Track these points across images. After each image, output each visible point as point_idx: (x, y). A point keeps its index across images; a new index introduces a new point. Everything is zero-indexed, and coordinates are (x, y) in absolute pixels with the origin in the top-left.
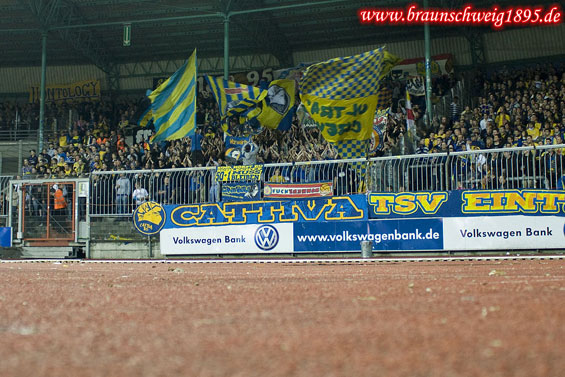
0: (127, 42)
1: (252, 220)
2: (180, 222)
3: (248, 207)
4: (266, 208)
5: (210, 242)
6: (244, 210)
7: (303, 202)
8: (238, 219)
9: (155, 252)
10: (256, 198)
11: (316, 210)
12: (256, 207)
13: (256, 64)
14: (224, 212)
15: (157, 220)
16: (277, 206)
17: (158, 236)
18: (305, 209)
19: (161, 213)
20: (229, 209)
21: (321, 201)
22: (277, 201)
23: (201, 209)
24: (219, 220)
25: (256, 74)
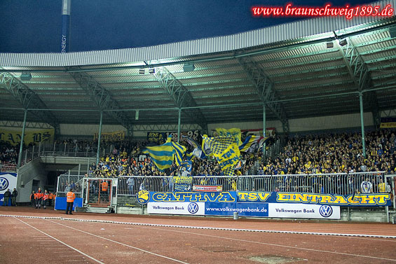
0: (137, 118)
1: (187, 200)
2: (156, 199)
3: (186, 195)
4: (193, 196)
5: (168, 209)
6: (184, 196)
7: (209, 193)
8: (181, 199)
9: (145, 212)
10: (189, 191)
11: (215, 197)
12: (189, 195)
13: (192, 128)
14: (175, 196)
15: (146, 198)
16: (198, 195)
17: (146, 205)
18: (210, 197)
19: (148, 195)
20: (177, 195)
21: (217, 193)
22: (198, 193)
23: (166, 194)
24: (173, 199)
25: (192, 133)
